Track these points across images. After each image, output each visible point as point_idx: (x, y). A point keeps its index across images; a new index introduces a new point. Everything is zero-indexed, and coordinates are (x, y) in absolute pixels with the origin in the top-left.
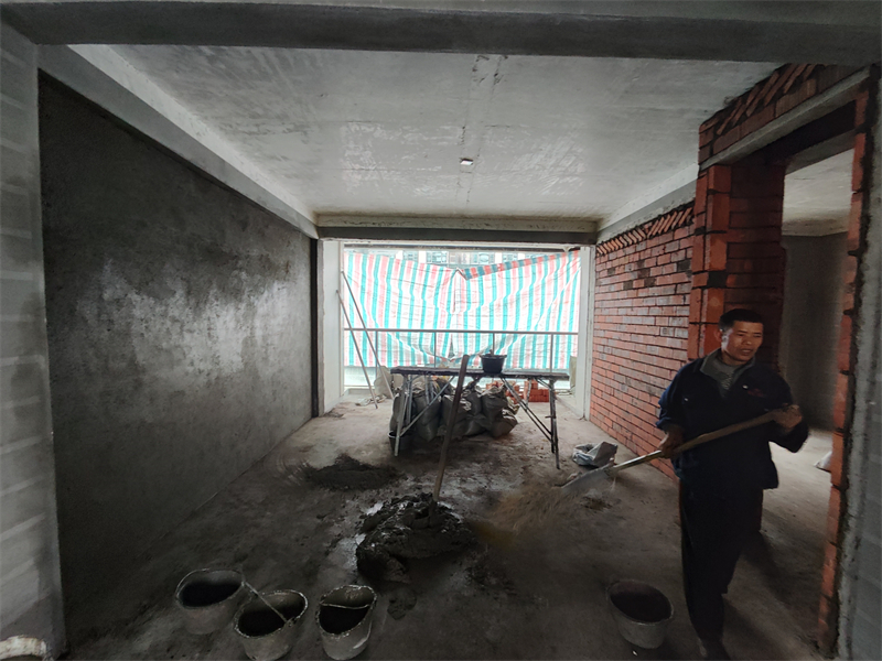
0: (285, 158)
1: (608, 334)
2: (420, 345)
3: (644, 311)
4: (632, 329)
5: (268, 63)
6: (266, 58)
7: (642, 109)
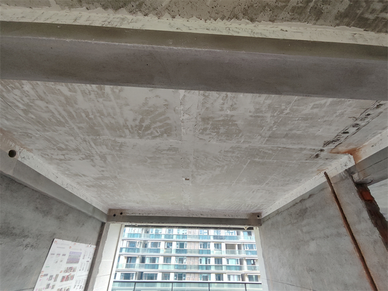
0: (84, 175)
5: (60, 114)
6: (58, 112)
7: (280, 147)
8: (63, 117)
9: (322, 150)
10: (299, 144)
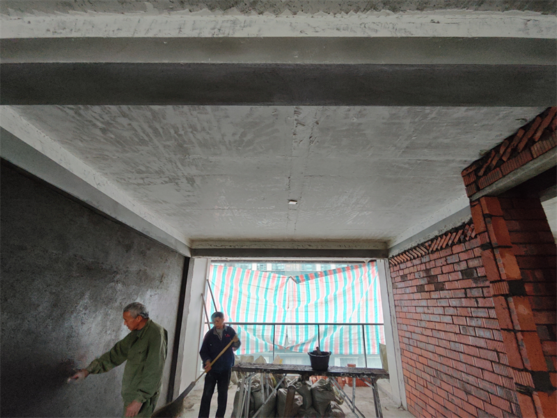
1: (410, 328)
2: (263, 336)
3: (440, 311)
4: (431, 325)
5: (144, 132)
6: (142, 129)
7: (419, 160)
8: (148, 135)
10: (445, 155)
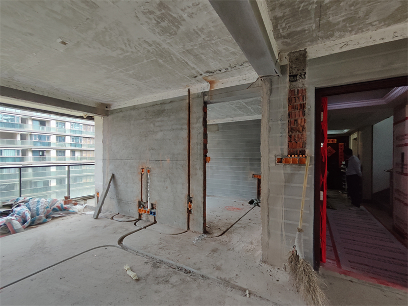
9: (201, 75)
10: (196, 64)
